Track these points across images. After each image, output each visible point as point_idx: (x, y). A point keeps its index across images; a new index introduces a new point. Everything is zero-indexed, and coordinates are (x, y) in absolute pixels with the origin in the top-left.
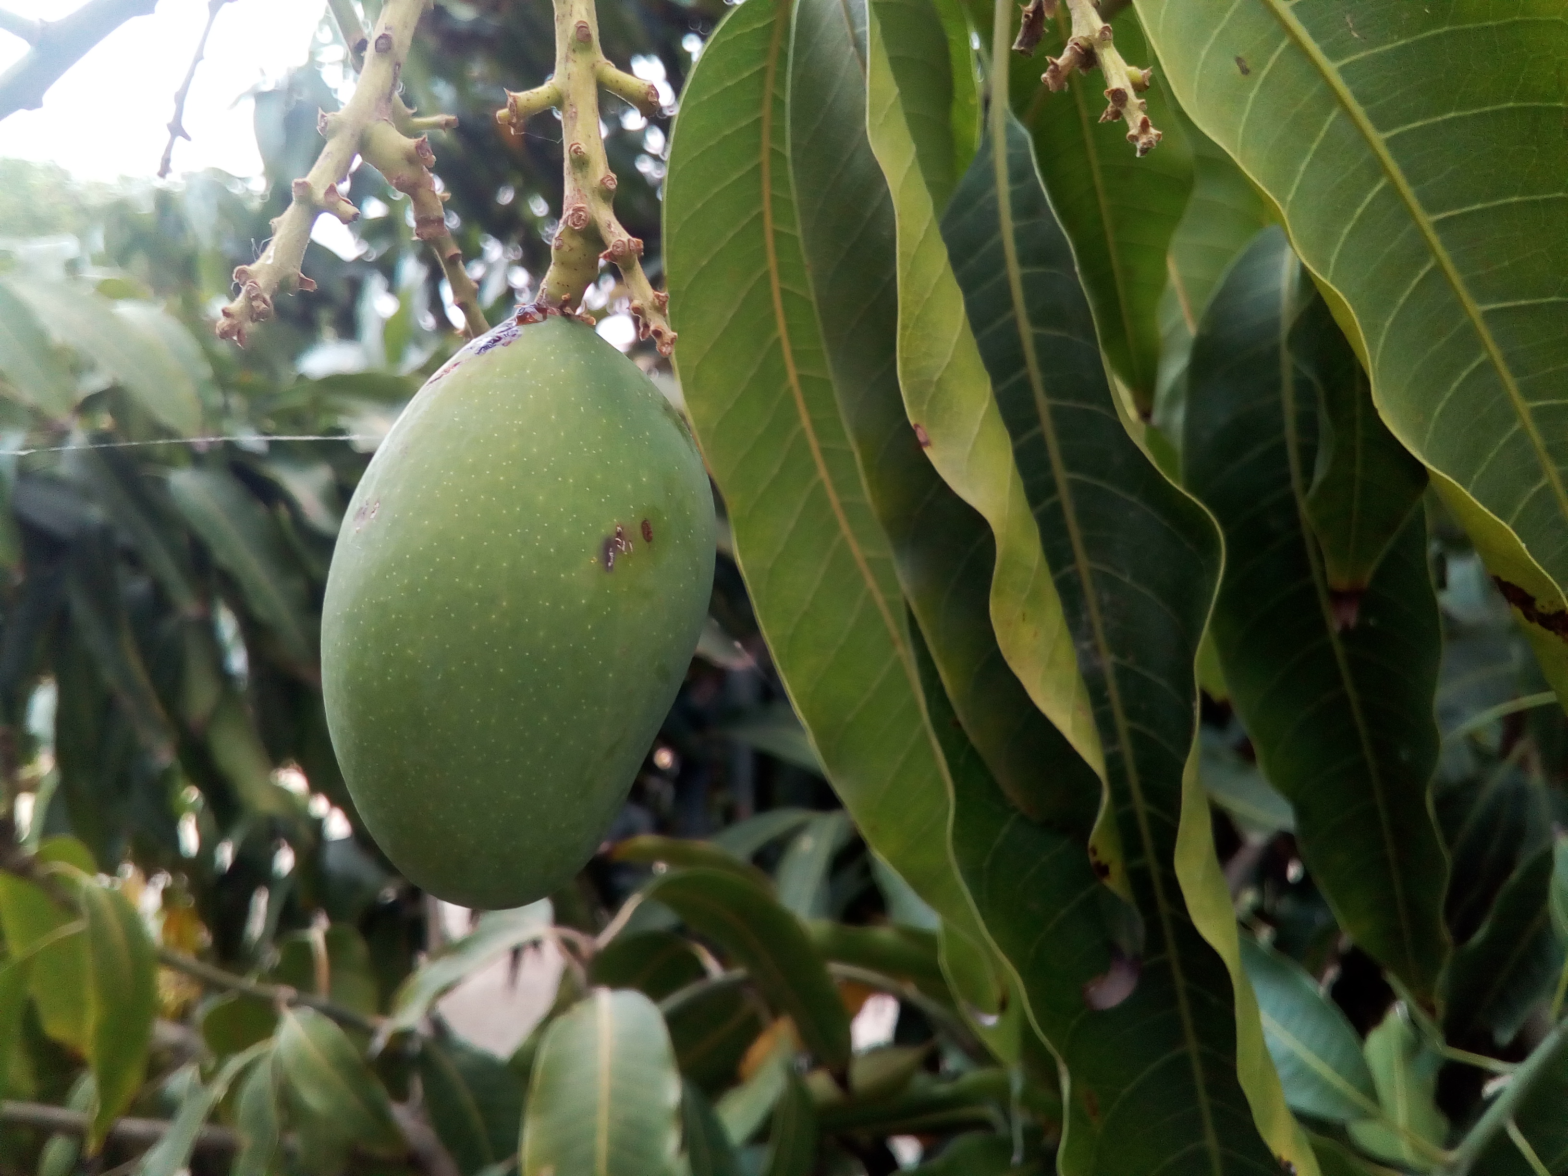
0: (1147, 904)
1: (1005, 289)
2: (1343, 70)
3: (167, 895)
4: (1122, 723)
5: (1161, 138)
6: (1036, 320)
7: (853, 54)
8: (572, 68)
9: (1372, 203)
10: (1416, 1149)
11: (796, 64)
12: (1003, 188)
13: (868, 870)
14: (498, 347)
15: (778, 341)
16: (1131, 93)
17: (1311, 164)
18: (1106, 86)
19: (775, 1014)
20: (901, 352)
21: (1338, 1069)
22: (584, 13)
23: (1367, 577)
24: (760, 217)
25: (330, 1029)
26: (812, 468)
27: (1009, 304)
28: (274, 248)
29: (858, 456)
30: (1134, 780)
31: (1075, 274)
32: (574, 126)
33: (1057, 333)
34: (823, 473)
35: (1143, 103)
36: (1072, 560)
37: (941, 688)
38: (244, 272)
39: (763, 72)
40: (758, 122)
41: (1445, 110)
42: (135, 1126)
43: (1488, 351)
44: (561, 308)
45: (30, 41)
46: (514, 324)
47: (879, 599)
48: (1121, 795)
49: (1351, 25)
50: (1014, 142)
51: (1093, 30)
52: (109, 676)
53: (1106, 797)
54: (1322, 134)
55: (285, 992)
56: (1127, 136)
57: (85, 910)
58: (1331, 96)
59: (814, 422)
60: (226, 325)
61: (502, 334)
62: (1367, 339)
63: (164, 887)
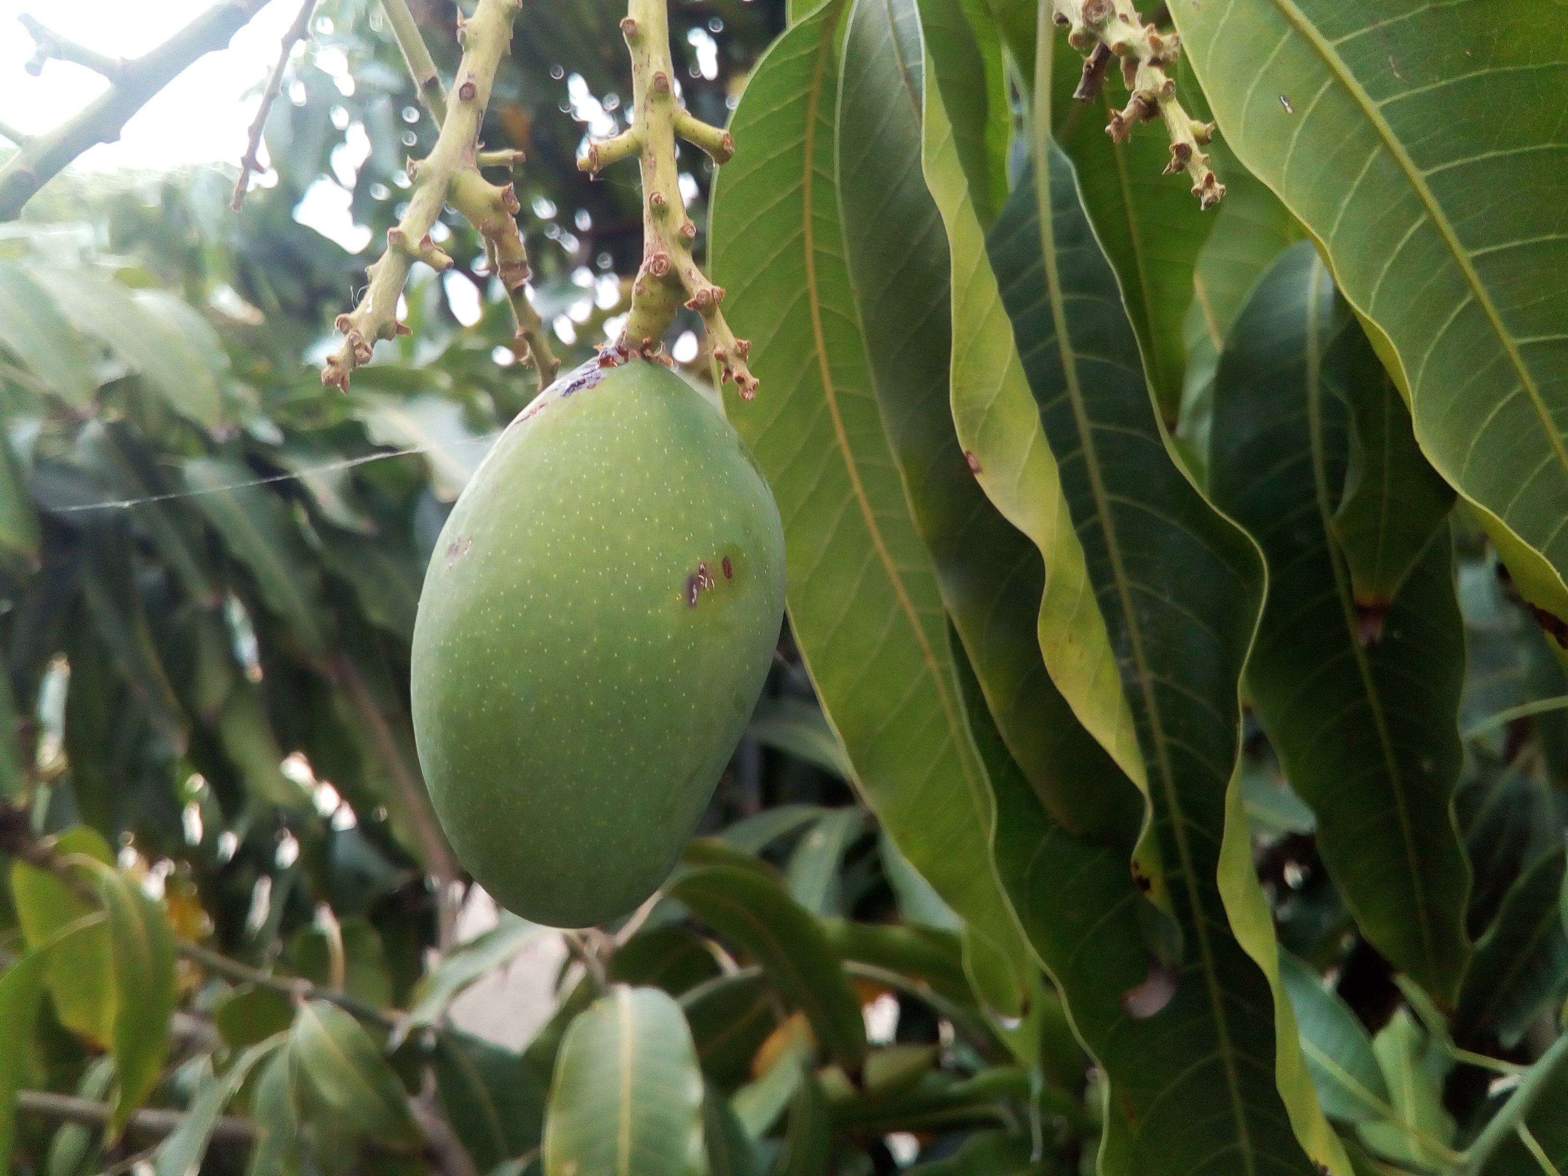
0: (1184, 915)
1: (1047, 313)
2: (1384, 110)
3: (170, 882)
4: (1160, 739)
5: (1225, 193)
6: (1078, 345)
7: (903, 88)
8: (651, 117)
9: (1412, 238)
10: (1425, 1149)
11: (845, 94)
12: (1045, 214)
13: (878, 865)
14: (583, 391)
15: (816, 359)
16: (1195, 147)
17: (1353, 200)
18: (1169, 141)
19: (789, 1011)
20: (954, 382)
21: (1350, 1071)
22: (661, 63)
23: (1392, 592)
24: (801, 239)
25: (348, 1023)
26: (847, 484)
27: (1050, 328)
28: (372, 296)
29: (903, 477)
30: (1171, 794)
31: (1121, 304)
32: (654, 175)
33: (1100, 359)
34: (858, 488)
35: (1206, 158)
36: (1112, 579)
37: (983, 704)
38: (345, 321)
39: (806, 98)
40: (801, 146)
41: (1484, 150)
42: (150, 1117)
43: (1523, 382)
44: (642, 351)
45: (111, 78)
46: (597, 366)
47: (911, 612)
48: (1161, 809)
49: (1393, 65)
50: (1056, 169)
51: (1156, 85)
52: (122, 666)
53: (1149, 813)
54: (1364, 171)
55: (302, 986)
56: (1192, 191)
57: (107, 904)
58: (1372, 135)
59: (850, 438)
60: (331, 372)
61: (586, 377)
62: (1408, 372)
63: (168, 873)
